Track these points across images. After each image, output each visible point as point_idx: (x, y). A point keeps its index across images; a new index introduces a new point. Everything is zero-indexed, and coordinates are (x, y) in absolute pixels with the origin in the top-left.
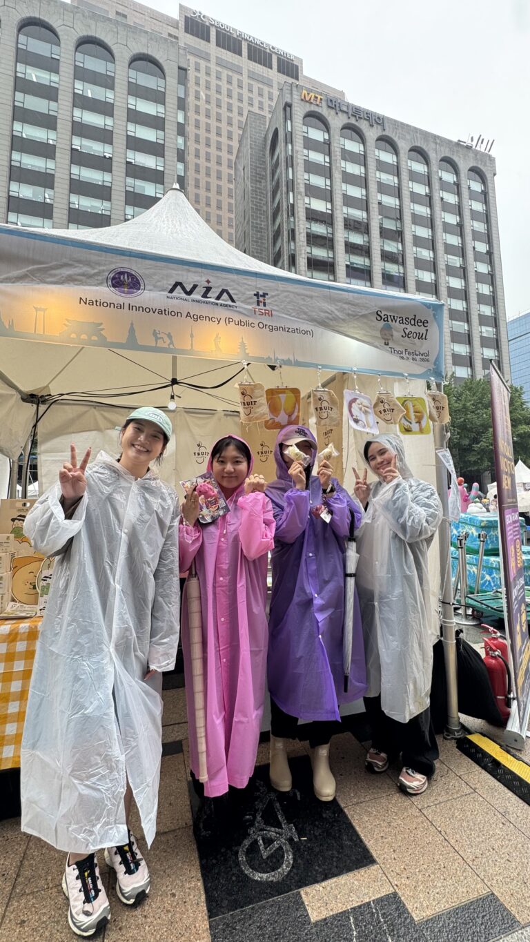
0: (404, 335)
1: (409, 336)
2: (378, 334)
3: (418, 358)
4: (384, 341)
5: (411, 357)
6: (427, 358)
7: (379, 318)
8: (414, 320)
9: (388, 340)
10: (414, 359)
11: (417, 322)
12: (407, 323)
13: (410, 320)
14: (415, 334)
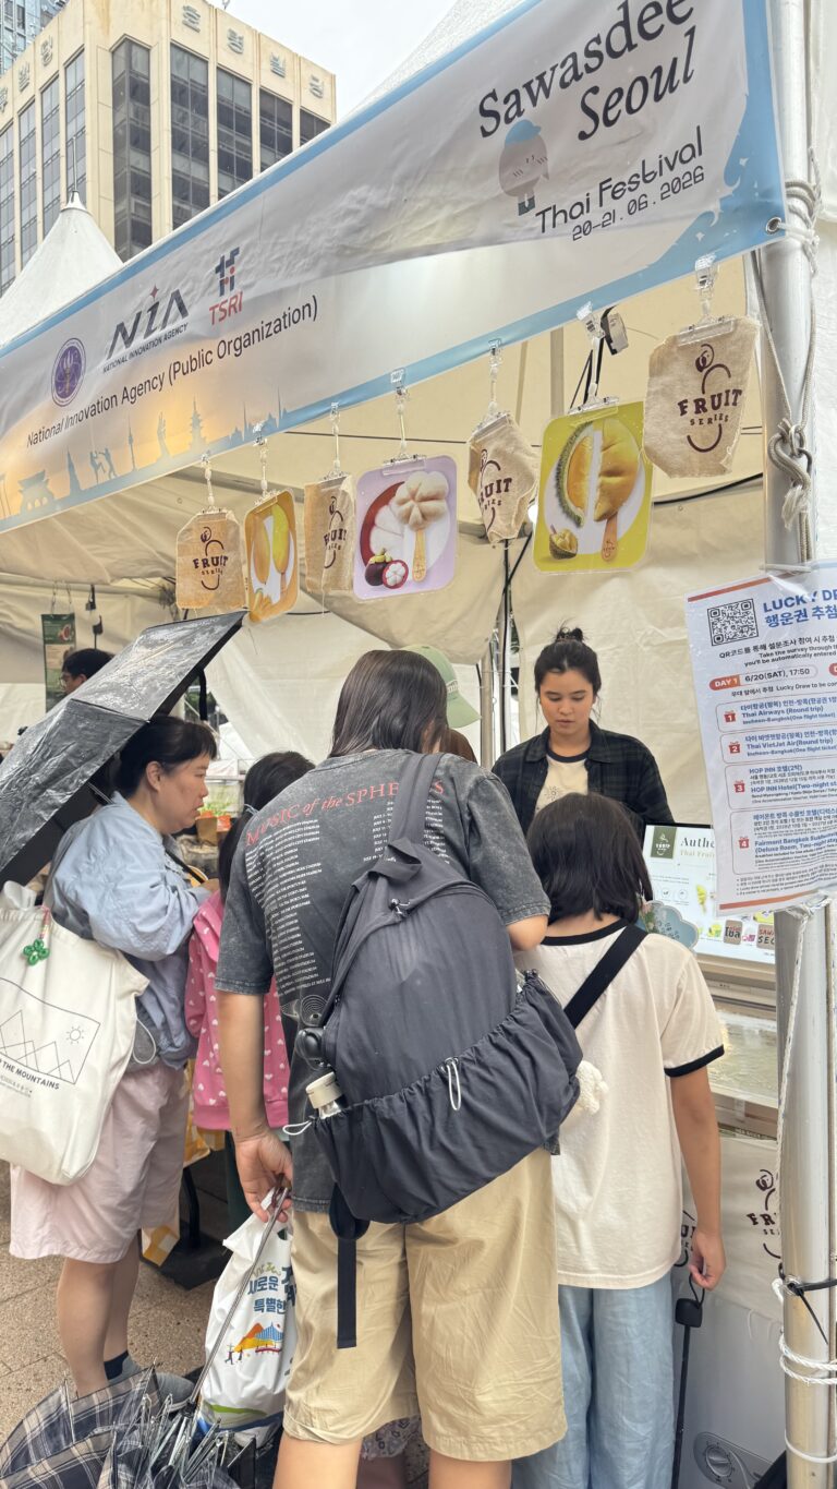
0: (588, 125)
1: (612, 115)
2: (493, 186)
3: (652, 190)
4: (515, 202)
5: (620, 206)
6: (690, 167)
7: (490, 123)
8: (625, 23)
9: (529, 186)
10: (637, 206)
11: (641, 22)
12: (593, 62)
13: (603, 39)
14: (638, 89)
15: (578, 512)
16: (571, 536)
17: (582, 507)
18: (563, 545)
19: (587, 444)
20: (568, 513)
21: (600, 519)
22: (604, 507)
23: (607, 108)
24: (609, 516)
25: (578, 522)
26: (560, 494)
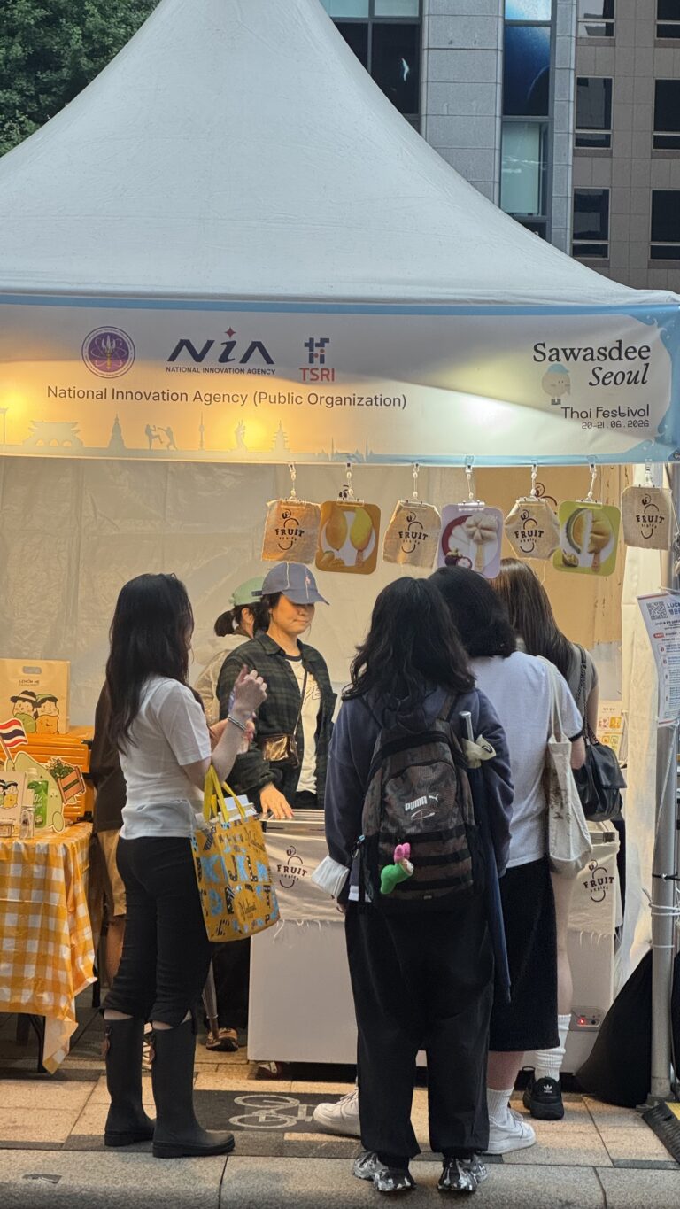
0: (595, 381)
1: (606, 381)
2: (539, 385)
3: (624, 421)
4: (549, 398)
5: (608, 421)
6: (644, 419)
7: (540, 357)
8: (619, 349)
9: (559, 394)
10: (615, 425)
11: (626, 353)
12: (602, 357)
13: (608, 350)
14: (620, 376)
15: (579, 547)
16: (575, 557)
17: (581, 545)
18: (570, 560)
19: (584, 516)
20: (574, 547)
21: (591, 552)
22: (593, 547)
23: (604, 378)
24: (596, 552)
25: (579, 551)
26: (568, 536)
